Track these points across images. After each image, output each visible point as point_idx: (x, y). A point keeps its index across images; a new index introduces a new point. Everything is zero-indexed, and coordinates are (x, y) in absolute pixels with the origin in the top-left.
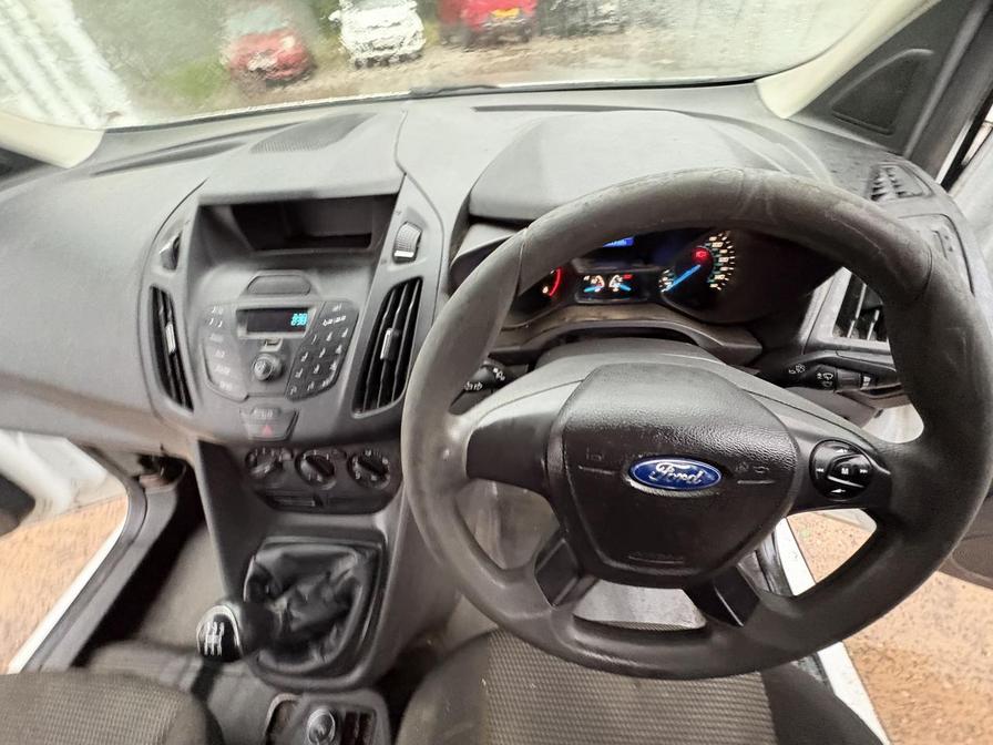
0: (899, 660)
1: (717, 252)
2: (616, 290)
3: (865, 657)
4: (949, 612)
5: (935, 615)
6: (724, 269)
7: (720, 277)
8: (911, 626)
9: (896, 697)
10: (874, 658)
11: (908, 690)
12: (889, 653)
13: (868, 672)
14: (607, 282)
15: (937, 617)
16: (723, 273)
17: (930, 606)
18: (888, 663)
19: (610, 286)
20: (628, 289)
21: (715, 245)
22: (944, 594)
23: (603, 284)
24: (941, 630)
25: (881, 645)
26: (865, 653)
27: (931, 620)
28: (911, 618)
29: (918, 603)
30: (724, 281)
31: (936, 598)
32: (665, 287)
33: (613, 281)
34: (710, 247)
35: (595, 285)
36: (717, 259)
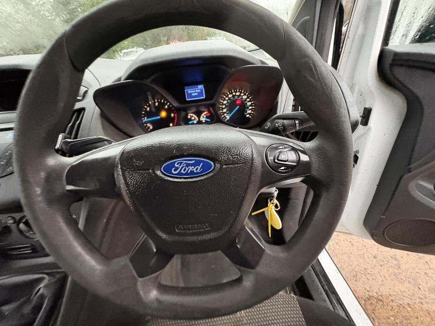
0: (385, 300)
1: (246, 100)
2: (204, 121)
3: (370, 302)
4: (400, 271)
5: (394, 274)
6: (250, 108)
7: (249, 112)
8: (385, 281)
9: (389, 321)
10: (374, 302)
11: (393, 316)
12: (380, 298)
13: (373, 310)
14: (199, 118)
15: (395, 274)
16: (250, 109)
17: (391, 270)
18: (381, 303)
19: (201, 120)
20: (209, 120)
21: (243, 97)
22: (395, 262)
23: (197, 119)
24: (399, 281)
25: (375, 294)
26: (369, 299)
27: (393, 277)
28: (385, 277)
29: (386, 269)
30: (251, 113)
31: (392, 265)
32: (226, 118)
33: (201, 117)
34: (242, 98)
35: (193, 120)
36: (246, 103)
